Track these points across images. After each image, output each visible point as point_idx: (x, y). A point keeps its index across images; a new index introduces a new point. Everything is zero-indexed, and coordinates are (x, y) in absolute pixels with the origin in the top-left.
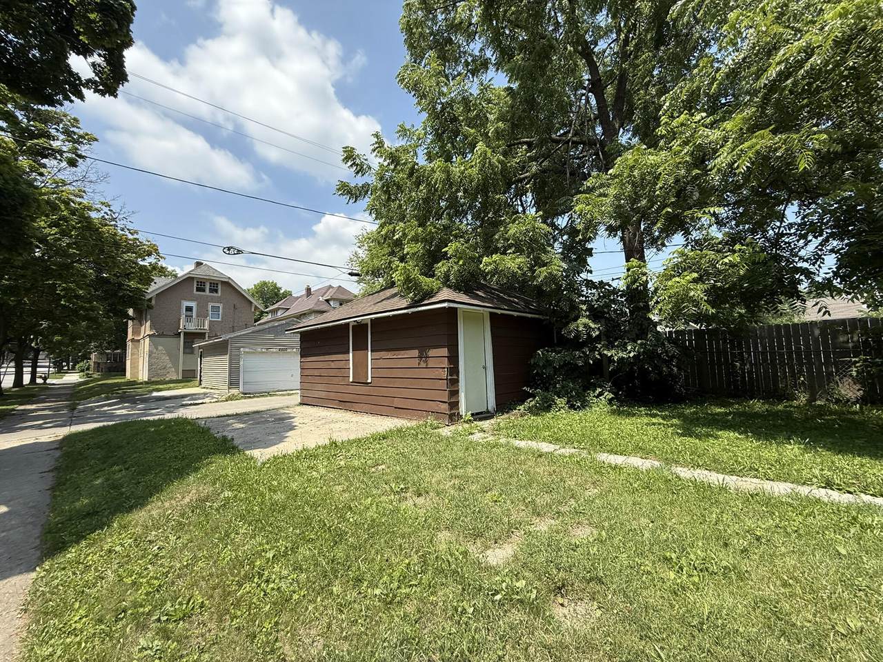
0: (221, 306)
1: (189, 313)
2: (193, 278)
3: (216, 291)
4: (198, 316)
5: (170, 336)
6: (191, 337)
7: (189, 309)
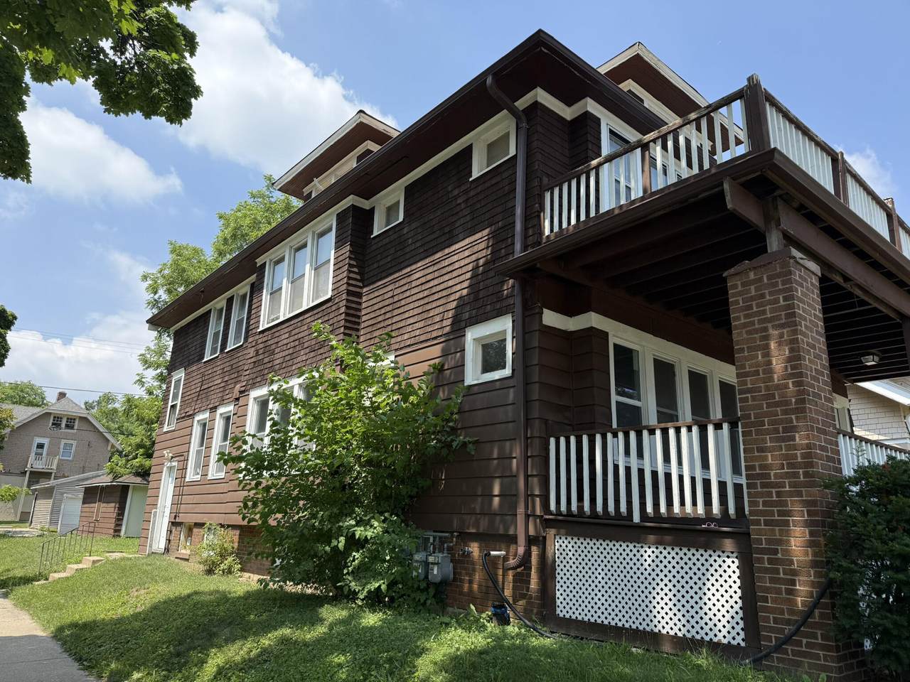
0: (74, 443)
1: (40, 450)
2: (50, 414)
3: (72, 428)
4: (48, 454)
5: (17, 474)
6: (37, 476)
7: (41, 446)
